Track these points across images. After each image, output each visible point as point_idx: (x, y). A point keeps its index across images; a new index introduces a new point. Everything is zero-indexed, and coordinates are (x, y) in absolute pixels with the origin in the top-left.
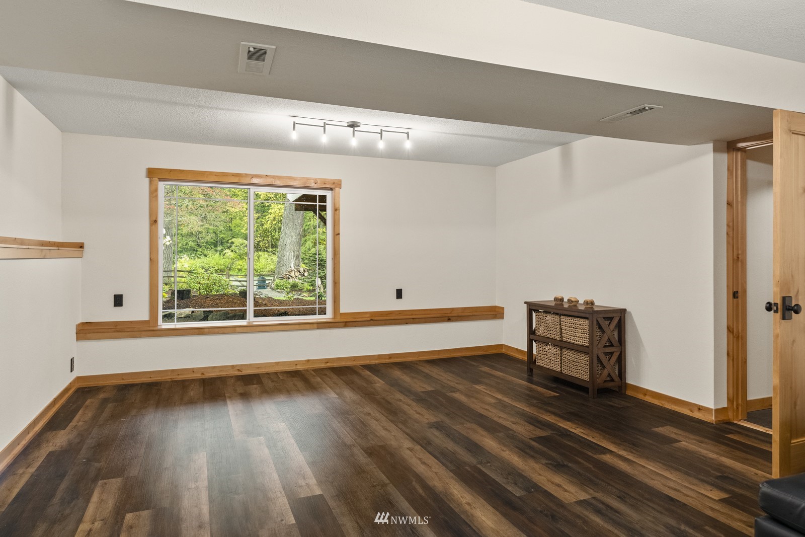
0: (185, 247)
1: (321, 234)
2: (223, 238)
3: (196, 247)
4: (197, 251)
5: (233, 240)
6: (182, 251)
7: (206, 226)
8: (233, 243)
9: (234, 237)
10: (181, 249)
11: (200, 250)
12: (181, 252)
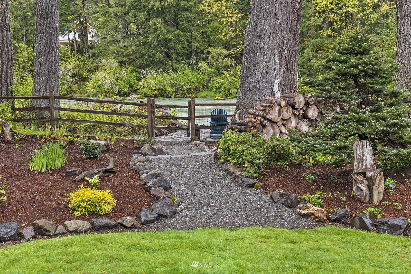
0: (152, 59)
1: (325, 38)
2: (197, 48)
3: (165, 60)
4: (166, 64)
5: (210, 49)
6: (150, 65)
7: (176, 32)
8: (208, 53)
9: (209, 46)
10: (147, 63)
11: (169, 63)
12: (147, 66)
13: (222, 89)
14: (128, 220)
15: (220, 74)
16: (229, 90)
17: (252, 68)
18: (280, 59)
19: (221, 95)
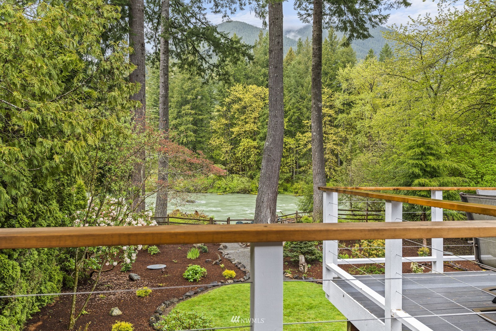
13: (221, 188)
14: (242, 279)
15: (220, 180)
16: (226, 189)
17: (260, 214)
18: (270, 210)
19: (221, 191)
